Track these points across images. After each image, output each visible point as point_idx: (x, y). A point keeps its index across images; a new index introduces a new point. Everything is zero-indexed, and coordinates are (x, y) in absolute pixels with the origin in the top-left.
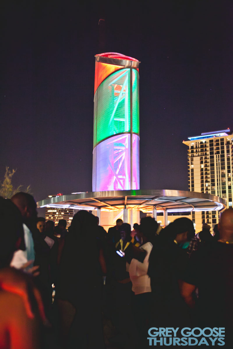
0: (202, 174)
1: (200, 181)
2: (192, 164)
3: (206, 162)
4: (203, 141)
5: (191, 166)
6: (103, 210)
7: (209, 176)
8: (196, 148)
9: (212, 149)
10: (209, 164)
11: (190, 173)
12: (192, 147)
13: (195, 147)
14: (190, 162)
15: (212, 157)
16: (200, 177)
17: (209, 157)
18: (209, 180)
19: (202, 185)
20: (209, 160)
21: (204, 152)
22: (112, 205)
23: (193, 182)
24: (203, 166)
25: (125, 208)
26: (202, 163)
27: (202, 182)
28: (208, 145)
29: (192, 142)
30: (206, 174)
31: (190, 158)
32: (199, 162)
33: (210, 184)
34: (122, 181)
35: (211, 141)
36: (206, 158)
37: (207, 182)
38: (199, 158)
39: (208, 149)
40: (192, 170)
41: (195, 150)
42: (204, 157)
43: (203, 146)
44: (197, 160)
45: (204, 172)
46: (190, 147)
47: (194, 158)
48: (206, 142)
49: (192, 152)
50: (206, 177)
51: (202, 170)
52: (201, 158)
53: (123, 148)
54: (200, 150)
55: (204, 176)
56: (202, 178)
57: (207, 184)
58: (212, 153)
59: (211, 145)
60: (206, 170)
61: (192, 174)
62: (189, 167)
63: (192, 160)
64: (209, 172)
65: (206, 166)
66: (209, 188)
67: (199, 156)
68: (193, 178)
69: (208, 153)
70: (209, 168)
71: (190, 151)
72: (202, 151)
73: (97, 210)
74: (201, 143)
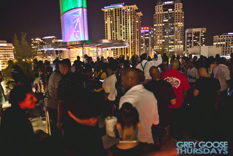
0: (111, 26)
2: (106, 21)
3: (113, 20)
5: (106, 22)
6: (71, 50)
9: (116, 13)
11: (105, 26)
13: (107, 12)
14: (105, 20)
15: (116, 18)
17: (114, 17)
18: (115, 29)
19: (111, 32)
21: (112, 15)
22: (76, 47)
23: (107, 30)
24: (111, 22)
26: (111, 20)
27: (111, 30)
28: (114, 11)
29: (106, 9)
30: (113, 26)
31: (105, 18)
32: (110, 20)
33: (115, 31)
34: (78, 33)
35: (115, 9)
36: (113, 18)
37: (113, 30)
38: (110, 18)
39: (114, 13)
40: (106, 24)
41: (108, 14)
42: (112, 18)
44: (109, 19)
45: (112, 25)
46: (105, 12)
47: (107, 18)
49: (106, 15)
50: (113, 28)
51: (111, 24)
52: (111, 18)
53: (78, 16)
55: (112, 27)
56: (111, 28)
57: (113, 31)
58: (116, 15)
59: (116, 11)
60: (113, 24)
61: (107, 26)
62: (105, 23)
63: (106, 19)
64: (114, 25)
65: (113, 22)
66: (115, 33)
67: (109, 17)
68: (107, 28)
69: (114, 15)
70: (114, 23)
72: (111, 14)
73: (68, 50)
74: (111, 10)
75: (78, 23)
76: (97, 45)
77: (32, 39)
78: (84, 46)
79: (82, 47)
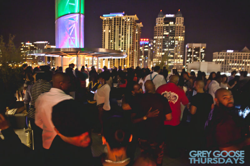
0: (109, 35)
1: (108, 39)
2: (104, 29)
3: (112, 29)
4: (111, 18)
5: (104, 31)
6: (64, 57)
7: (113, 36)
9: (115, 22)
11: (103, 34)
12: (105, 21)
13: (106, 20)
15: (115, 27)
18: (113, 38)
19: (109, 41)
22: (70, 55)
23: (104, 39)
24: (110, 31)
25: (77, 56)
26: (109, 29)
28: (113, 20)
29: (105, 17)
30: (111, 35)
31: (103, 27)
33: (113, 40)
34: (73, 40)
35: (115, 18)
36: (112, 27)
37: (111, 39)
39: (113, 22)
40: (105, 33)
41: (106, 22)
42: (111, 26)
43: (110, 20)
45: (110, 34)
46: (104, 20)
47: (106, 27)
49: (105, 23)
50: (111, 37)
52: (109, 27)
53: (74, 22)
54: (109, 22)
55: (110, 36)
56: (109, 37)
57: (111, 41)
58: (115, 25)
59: (115, 20)
60: (111, 33)
61: (104, 35)
62: (103, 31)
63: (105, 27)
64: (113, 34)
65: (111, 31)
66: (113, 43)
67: (108, 25)
69: (113, 24)
70: (113, 32)
71: (104, 22)
72: (110, 23)
73: (61, 57)
75: (74, 30)
76: (93, 54)
77: (22, 43)
78: (79, 54)
79: (76, 54)
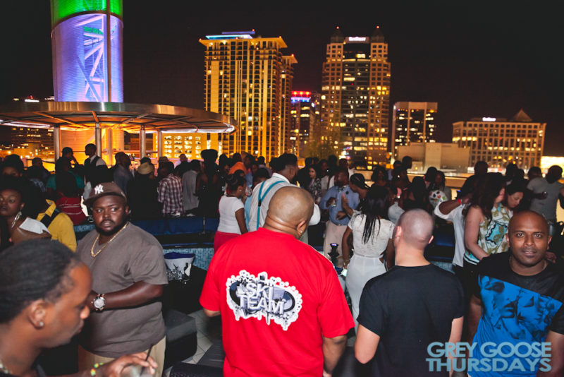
0: (220, 82)
1: (217, 91)
2: (209, 69)
3: (226, 68)
4: (224, 42)
5: (209, 72)
7: (229, 85)
8: (215, 49)
9: (233, 53)
10: (229, 71)
11: (207, 80)
12: (211, 48)
13: (213, 48)
14: (207, 66)
15: (233, 63)
16: (217, 86)
17: (229, 62)
18: (229, 90)
19: (220, 96)
20: (229, 67)
21: (225, 56)
23: (209, 91)
24: (222, 73)
26: (221, 69)
27: (220, 92)
28: (229, 47)
29: (211, 41)
30: (225, 82)
31: (207, 62)
32: (218, 68)
33: (229, 94)
35: (233, 43)
36: (226, 63)
37: (225, 92)
38: (218, 63)
39: (229, 52)
40: (210, 76)
41: (213, 53)
42: (223, 62)
43: (223, 48)
44: (215, 64)
45: (223, 80)
46: (208, 48)
47: (213, 63)
48: (227, 44)
49: (211, 54)
50: (225, 87)
51: (220, 77)
52: (220, 63)
54: (219, 53)
55: (223, 85)
56: (220, 87)
57: (225, 96)
58: (233, 58)
59: (233, 48)
60: (225, 77)
61: (209, 82)
62: (205, 73)
63: (210, 64)
64: (229, 80)
65: (225, 73)
66: (228, 99)
67: (217, 60)
68: (209, 86)
69: (229, 57)
70: (229, 76)
71: (208, 52)
72: (222, 54)
74: (222, 44)
